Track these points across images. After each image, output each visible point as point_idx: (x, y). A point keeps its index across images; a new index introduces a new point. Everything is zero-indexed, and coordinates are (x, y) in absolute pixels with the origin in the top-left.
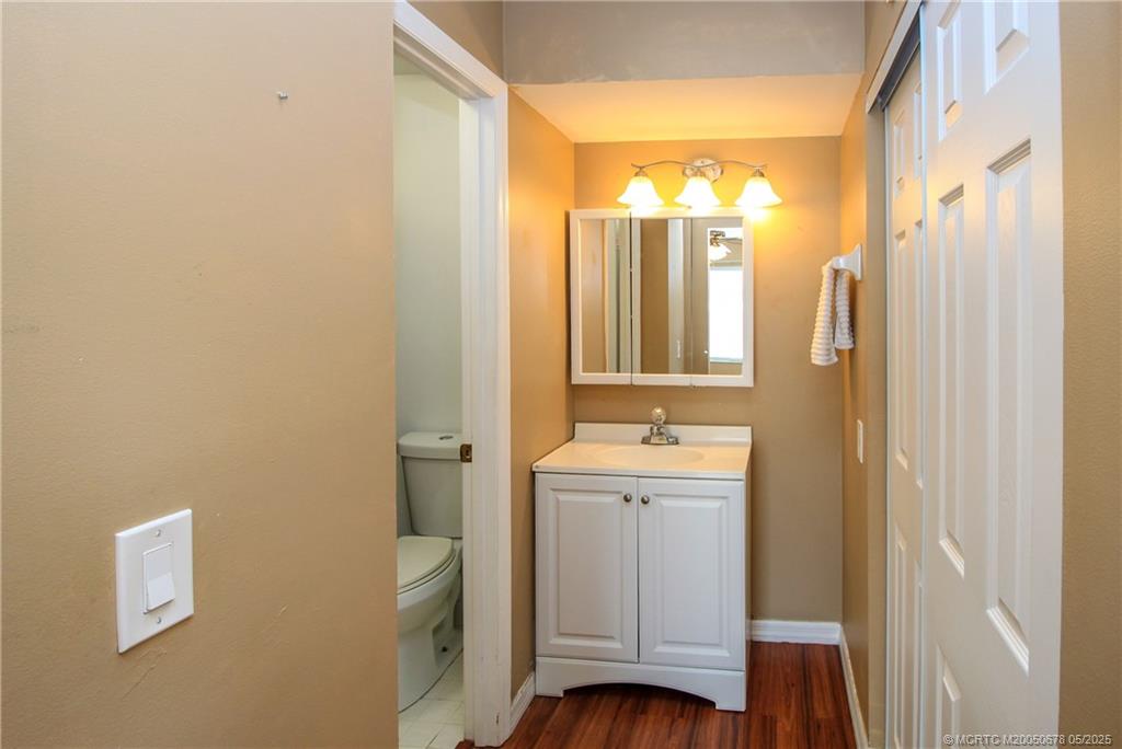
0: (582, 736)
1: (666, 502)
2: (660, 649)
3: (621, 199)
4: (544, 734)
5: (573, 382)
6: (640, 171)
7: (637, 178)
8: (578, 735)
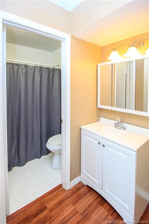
0: (83, 201)
1: (110, 149)
2: (107, 190)
3: (109, 58)
4: (76, 194)
5: (98, 107)
6: (115, 49)
7: (113, 52)
8: (83, 200)
